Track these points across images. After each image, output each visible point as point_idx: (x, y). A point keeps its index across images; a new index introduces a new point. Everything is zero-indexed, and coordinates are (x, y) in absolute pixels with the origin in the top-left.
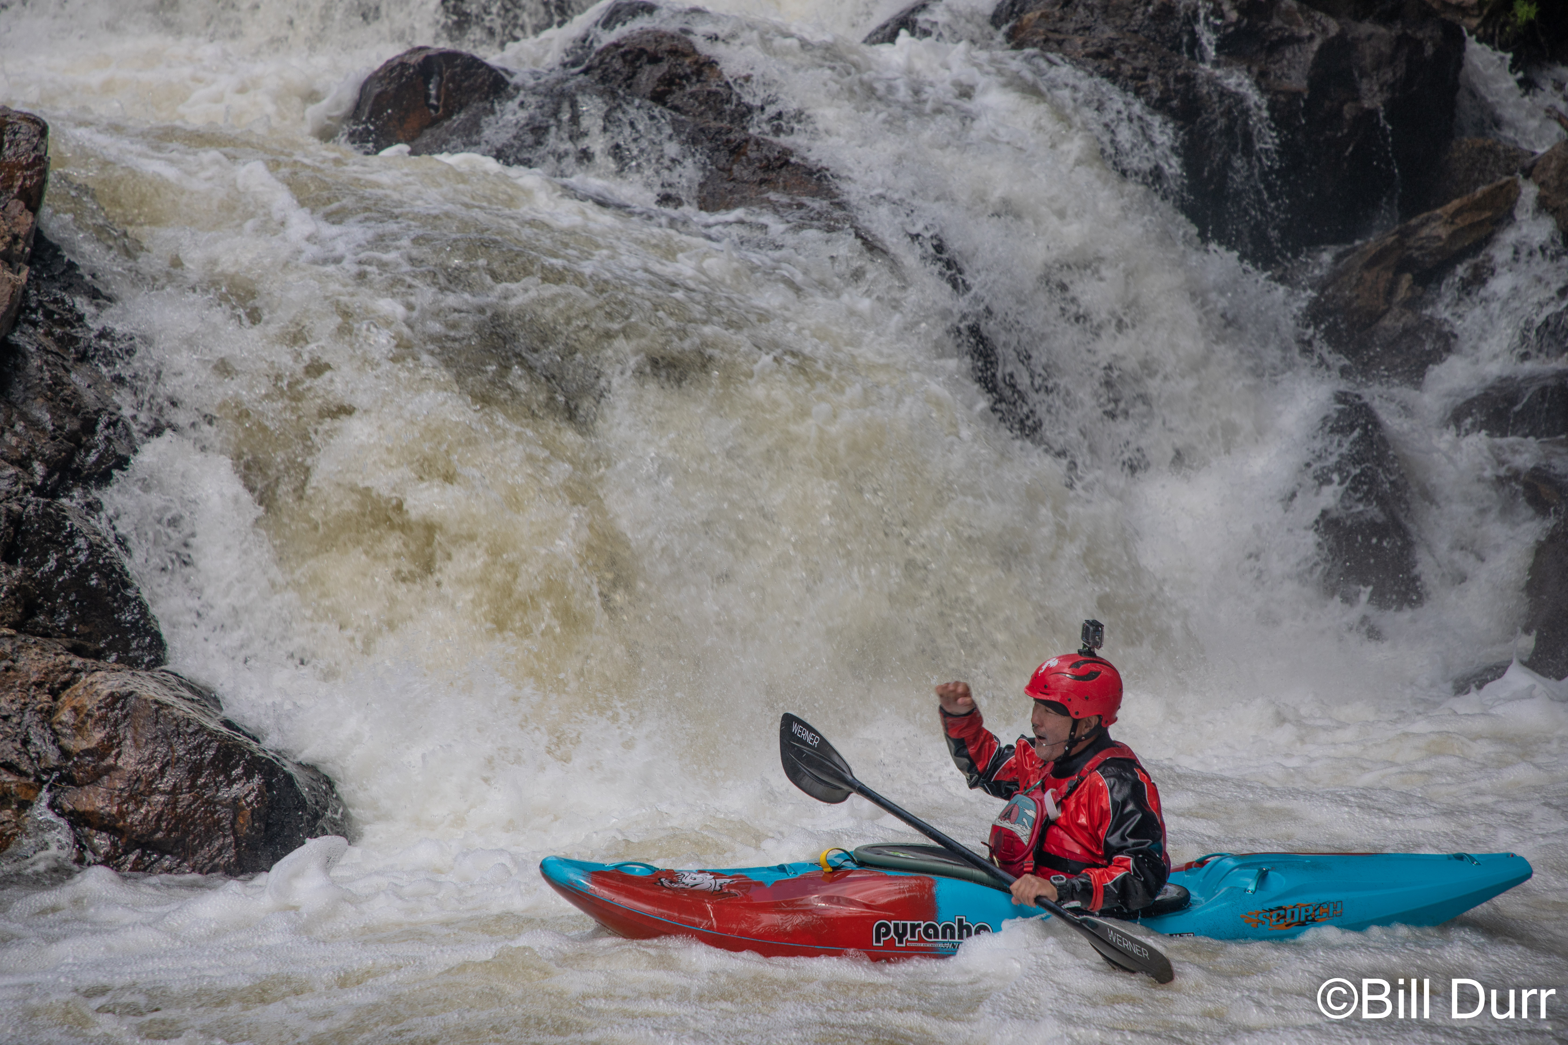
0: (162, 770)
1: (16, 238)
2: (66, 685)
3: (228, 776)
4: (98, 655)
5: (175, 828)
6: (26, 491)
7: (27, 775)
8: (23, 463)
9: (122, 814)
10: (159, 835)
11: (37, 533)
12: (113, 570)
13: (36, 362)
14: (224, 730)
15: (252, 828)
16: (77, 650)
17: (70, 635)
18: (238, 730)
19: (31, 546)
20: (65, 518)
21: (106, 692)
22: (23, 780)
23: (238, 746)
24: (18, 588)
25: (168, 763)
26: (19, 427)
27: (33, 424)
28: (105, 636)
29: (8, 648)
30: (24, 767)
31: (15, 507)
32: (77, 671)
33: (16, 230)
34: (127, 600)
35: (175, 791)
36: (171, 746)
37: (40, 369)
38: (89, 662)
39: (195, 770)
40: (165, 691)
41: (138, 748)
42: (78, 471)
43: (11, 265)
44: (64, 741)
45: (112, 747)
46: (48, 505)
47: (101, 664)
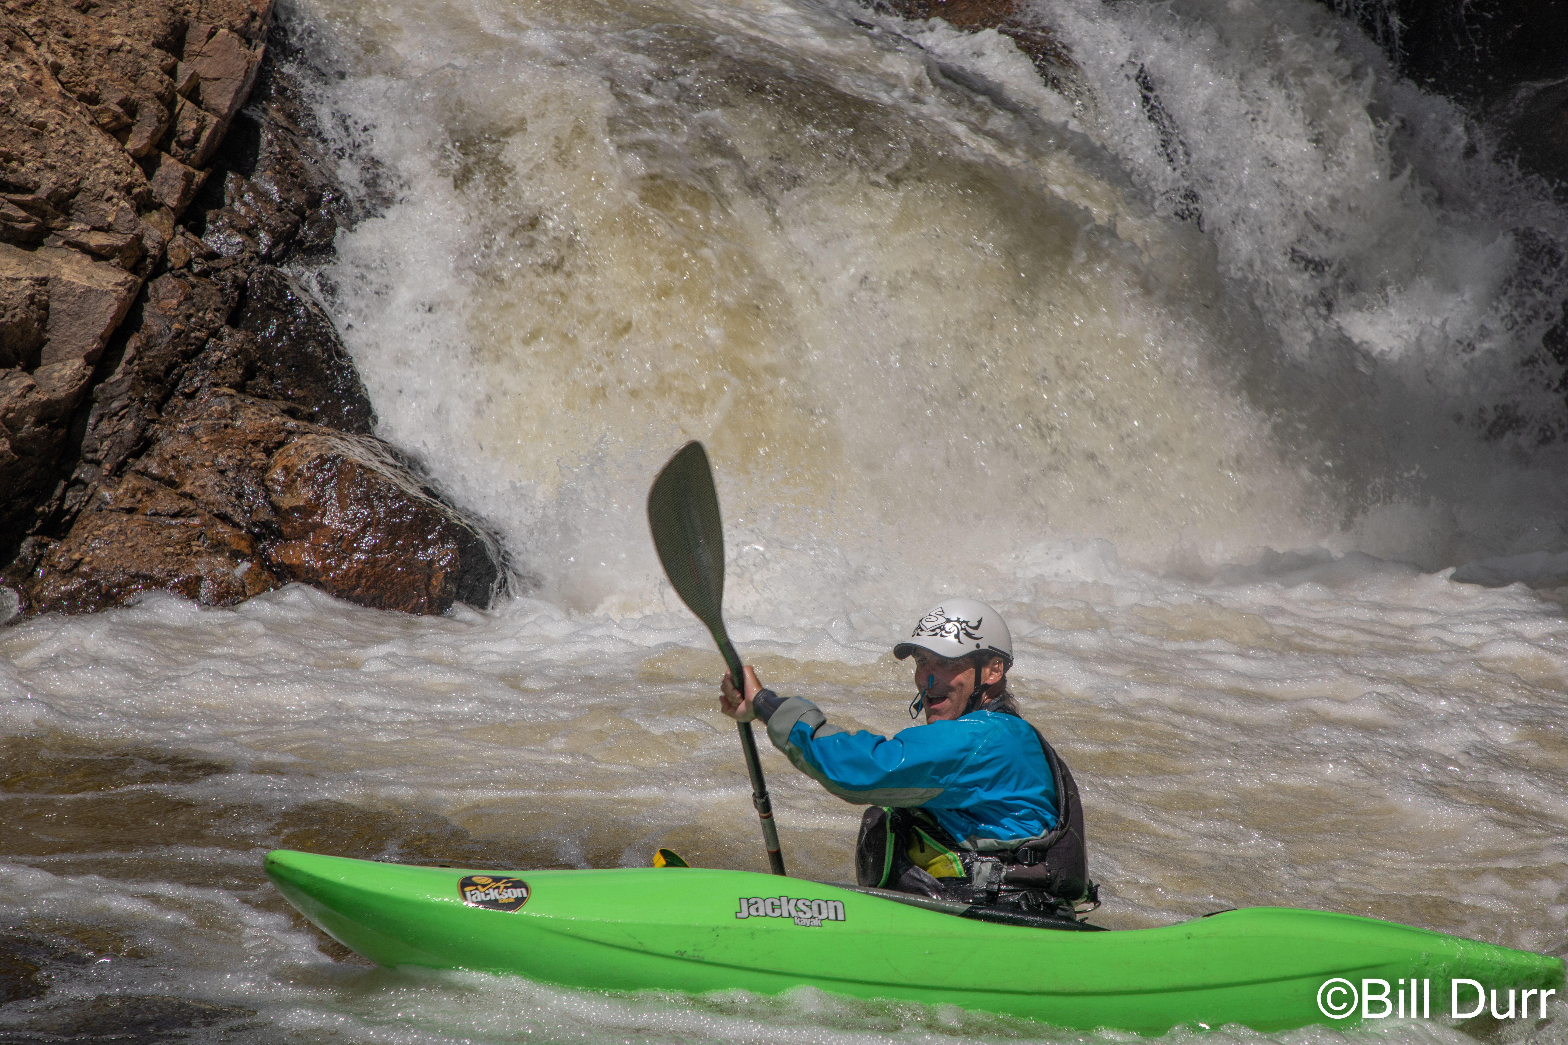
0: (363, 530)
1: (253, 16)
2: (280, 444)
3: (424, 540)
4: (311, 418)
5: (374, 586)
6: (251, 259)
7: (241, 528)
8: (250, 232)
9: (326, 569)
10: (358, 591)
11: (259, 299)
12: (329, 339)
13: (266, 136)
14: (423, 496)
15: (444, 590)
16: (292, 413)
17: (287, 398)
18: (436, 497)
19: (254, 312)
20: (287, 287)
21: (315, 454)
22: (236, 531)
23: (434, 512)
24: (240, 351)
25: (369, 525)
26: (248, 197)
27: (262, 195)
28: (318, 400)
29: (228, 407)
30: (238, 518)
31: (241, 274)
32: (290, 433)
33: (254, 8)
34: (341, 369)
35: (374, 549)
36: (372, 507)
37: (270, 143)
38: (302, 424)
39: (394, 532)
40: (371, 456)
41: (343, 508)
42: (301, 242)
43: (249, 42)
44: (274, 497)
45: (318, 506)
46: (272, 273)
47: (314, 427)
